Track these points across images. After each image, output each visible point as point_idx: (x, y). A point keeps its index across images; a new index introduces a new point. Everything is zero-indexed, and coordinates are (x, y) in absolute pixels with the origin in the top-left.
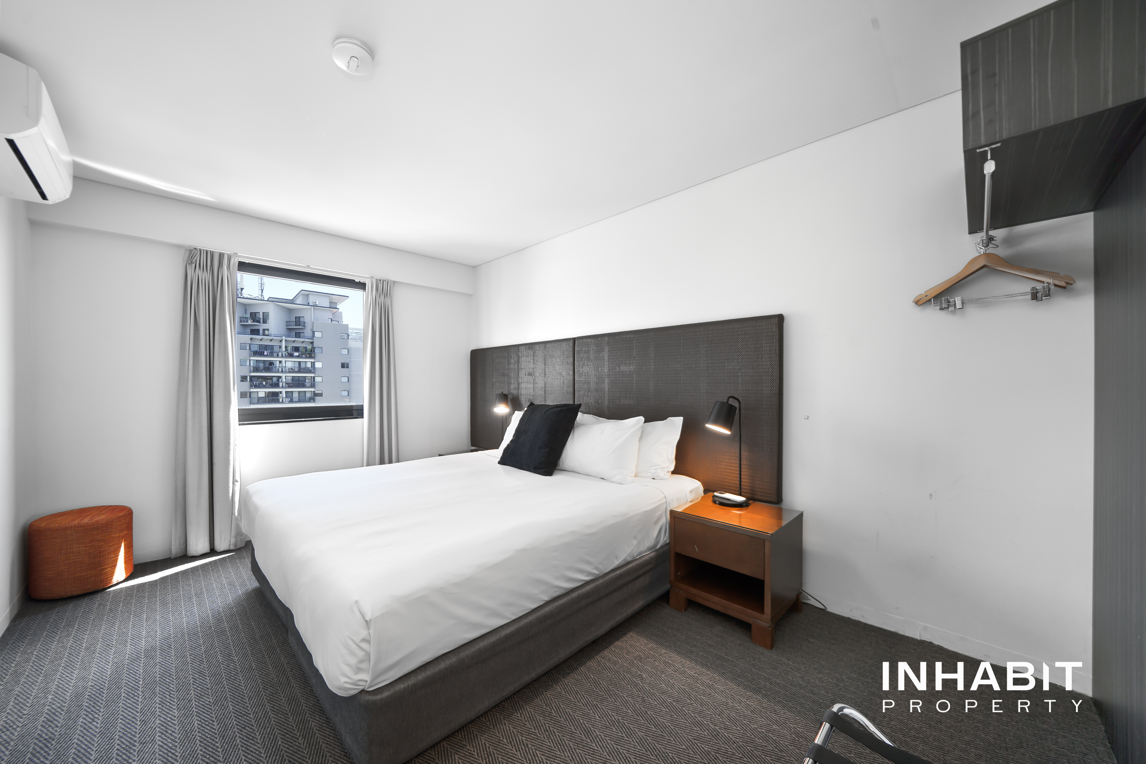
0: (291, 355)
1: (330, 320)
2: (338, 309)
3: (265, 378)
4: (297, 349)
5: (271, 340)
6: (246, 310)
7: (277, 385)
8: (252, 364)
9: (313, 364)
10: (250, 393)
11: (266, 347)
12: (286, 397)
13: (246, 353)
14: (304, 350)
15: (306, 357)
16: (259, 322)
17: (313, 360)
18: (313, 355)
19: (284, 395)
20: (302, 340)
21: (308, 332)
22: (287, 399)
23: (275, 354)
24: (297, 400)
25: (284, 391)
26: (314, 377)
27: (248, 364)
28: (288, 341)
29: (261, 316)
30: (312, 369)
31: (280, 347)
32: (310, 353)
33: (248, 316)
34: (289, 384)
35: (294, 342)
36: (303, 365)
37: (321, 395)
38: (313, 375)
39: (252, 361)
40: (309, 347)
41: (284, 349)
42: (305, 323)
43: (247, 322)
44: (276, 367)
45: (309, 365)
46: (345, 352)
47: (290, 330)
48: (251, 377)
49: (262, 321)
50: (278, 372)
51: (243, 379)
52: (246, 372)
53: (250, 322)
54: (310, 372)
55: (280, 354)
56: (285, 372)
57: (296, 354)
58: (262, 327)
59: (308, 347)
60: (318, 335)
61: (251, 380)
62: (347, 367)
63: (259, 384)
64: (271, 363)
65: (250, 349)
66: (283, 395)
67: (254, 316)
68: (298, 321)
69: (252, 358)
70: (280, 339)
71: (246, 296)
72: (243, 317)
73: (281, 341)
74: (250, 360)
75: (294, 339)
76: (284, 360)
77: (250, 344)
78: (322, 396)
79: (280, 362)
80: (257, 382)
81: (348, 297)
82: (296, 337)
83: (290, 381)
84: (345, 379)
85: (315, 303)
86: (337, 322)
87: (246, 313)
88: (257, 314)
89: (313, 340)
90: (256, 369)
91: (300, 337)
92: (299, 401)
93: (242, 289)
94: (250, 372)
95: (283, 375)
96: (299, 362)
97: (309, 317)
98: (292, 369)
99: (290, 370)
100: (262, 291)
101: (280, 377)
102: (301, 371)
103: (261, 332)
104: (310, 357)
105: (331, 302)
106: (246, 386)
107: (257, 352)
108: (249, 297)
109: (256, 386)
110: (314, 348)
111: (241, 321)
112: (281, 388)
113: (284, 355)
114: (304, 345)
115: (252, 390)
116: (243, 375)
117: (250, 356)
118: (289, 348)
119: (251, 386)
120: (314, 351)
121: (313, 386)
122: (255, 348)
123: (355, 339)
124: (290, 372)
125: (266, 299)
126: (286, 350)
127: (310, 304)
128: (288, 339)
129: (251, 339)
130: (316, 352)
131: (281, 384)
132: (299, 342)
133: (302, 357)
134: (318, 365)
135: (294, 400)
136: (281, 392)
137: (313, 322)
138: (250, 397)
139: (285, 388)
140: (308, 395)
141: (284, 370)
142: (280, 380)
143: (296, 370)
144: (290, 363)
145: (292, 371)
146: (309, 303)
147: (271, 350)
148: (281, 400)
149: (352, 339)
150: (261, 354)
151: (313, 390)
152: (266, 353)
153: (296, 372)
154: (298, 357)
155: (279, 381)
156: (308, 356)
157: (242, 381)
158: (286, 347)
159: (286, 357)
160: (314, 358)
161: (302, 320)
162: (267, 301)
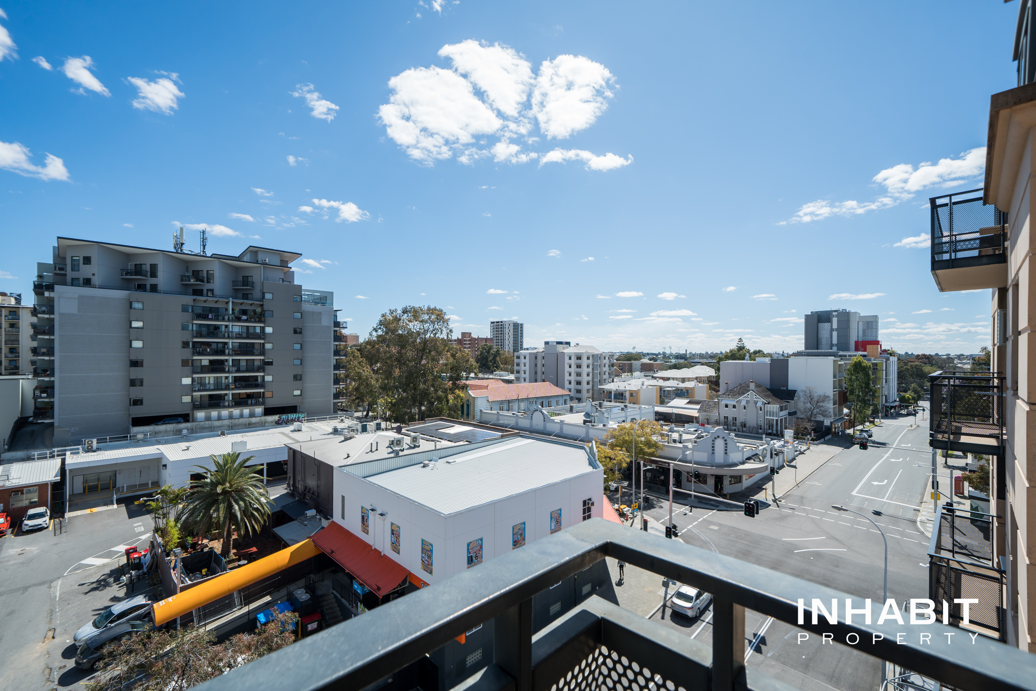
0: (238, 319)
1: (281, 280)
2: (291, 268)
3: (208, 344)
4: (244, 312)
5: (216, 302)
6: (187, 267)
7: (222, 353)
8: (194, 329)
9: (263, 329)
10: (193, 360)
11: (211, 310)
12: (233, 365)
13: (188, 315)
14: (252, 313)
15: (255, 322)
16: (202, 281)
17: (262, 325)
18: (263, 319)
19: (231, 364)
20: (251, 302)
21: (257, 293)
22: (234, 368)
23: (220, 318)
24: (244, 368)
25: (230, 358)
26: (264, 344)
27: (190, 328)
28: (236, 303)
29: (205, 275)
30: (262, 334)
31: (227, 310)
32: (260, 317)
33: (190, 274)
34: (236, 351)
35: (241, 304)
36: (251, 331)
37: (270, 363)
38: (262, 341)
39: (194, 326)
40: (259, 310)
41: (231, 312)
42: (253, 283)
43: (189, 281)
44: (222, 332)
45: (258, 330)
46: (298, 315)
47: (236, 290)
48: (194, 343)
49: (205, 280)
50: (224, 337)
51: (185, 344)
52: (187, 336)
53: (192, 281)
54: (259, 337)
55: (226, 318)
56: (232, 338)
57: (244, 317)
58: (207, 286)
59: (257, 310)
60: (268, 296)
61: (193, 347)
62: (300, 333)
63: (203, 350)
64: (217, 328)
65: (193, 311)
66: (229, 364)
67: (197, 274)
68: (246, 281)
69: (195, 322)
70: (226, 300)
71: (186, 252)
72: (185, 276)
73: (227, 303)
74: (193, 324)
75: (241, 301)
76: (231, 324)
77: (193, 306)
78: (272, 365)
79: (226, 326)
80: (201, 349)
81: (301, 254)
82: (243, 299)
83: (236, 348)
84: (297, 346)
85: (265, 260)
86: (288, 283)
87: (187, 271)
88: (200, 272)
89: (263, 302)
90: (200, 335)
91: (247, 299)
92: (247, 371)
93: (182, 244)
94: (193, 337)
95: (230, 341)
96: (248, 327)
97: (258, 276)
98: (239, 334)
99: (238, 336)
100: (204, 246)
101: (226, 343)
102: (250, 336)
103: (205, 292)
104: (260, 321)
105: (282, 261)
106: (187, 353)
107: (200, 314)
108: (190, 253)
109: (199, 354)
110: (265, 311)
111: (182, 280)
112: (227, 356)
113: (230, 318)
114: (253, 308)
115: (195, 358)
116: (185, 340)
117: (193, 319)
118: (236, 311)
119: (194, 354)
120: (264, 315)
121: (263, 353)
122: (200, 311)
123: (308, 301)
124: (237, 338)
125: (209, 254)
126: (233, 313)
127: (259, 262)
128: (236, 301)
129: (194, 300)
130: (266, 315)
131: (227, 351)
132: (247, 304)
133: (251, 322)
134: (269, 330)
135: (241, 369)
136: (227, 360)
137: (263, 282)
138: (192, 365)
139: (232, 355)
140: (257, 364)
141: (230, 336)
142: (226, 346)
143: (244, 335)
144: (236, 327)
145: (239, 336)
146: (257, 261)
147: (217, 313)
148: (227, 369)
149: (305, 301)
150: (205, 317)
151: (262, 358)
152: (210, 316)
153: (244, 338)
154: (246, 321)
155: (224, 347)
156: (257, 320)
157: (183, 347)
158: (233, 310)
159: (233, 321)
160: (264, 322)
161: (250, 279)
162: (211, 257)
